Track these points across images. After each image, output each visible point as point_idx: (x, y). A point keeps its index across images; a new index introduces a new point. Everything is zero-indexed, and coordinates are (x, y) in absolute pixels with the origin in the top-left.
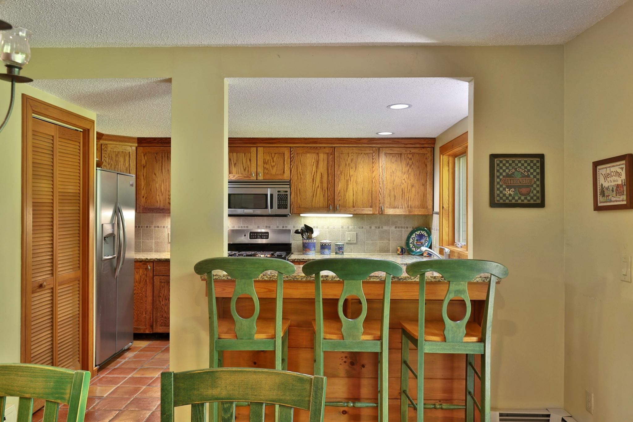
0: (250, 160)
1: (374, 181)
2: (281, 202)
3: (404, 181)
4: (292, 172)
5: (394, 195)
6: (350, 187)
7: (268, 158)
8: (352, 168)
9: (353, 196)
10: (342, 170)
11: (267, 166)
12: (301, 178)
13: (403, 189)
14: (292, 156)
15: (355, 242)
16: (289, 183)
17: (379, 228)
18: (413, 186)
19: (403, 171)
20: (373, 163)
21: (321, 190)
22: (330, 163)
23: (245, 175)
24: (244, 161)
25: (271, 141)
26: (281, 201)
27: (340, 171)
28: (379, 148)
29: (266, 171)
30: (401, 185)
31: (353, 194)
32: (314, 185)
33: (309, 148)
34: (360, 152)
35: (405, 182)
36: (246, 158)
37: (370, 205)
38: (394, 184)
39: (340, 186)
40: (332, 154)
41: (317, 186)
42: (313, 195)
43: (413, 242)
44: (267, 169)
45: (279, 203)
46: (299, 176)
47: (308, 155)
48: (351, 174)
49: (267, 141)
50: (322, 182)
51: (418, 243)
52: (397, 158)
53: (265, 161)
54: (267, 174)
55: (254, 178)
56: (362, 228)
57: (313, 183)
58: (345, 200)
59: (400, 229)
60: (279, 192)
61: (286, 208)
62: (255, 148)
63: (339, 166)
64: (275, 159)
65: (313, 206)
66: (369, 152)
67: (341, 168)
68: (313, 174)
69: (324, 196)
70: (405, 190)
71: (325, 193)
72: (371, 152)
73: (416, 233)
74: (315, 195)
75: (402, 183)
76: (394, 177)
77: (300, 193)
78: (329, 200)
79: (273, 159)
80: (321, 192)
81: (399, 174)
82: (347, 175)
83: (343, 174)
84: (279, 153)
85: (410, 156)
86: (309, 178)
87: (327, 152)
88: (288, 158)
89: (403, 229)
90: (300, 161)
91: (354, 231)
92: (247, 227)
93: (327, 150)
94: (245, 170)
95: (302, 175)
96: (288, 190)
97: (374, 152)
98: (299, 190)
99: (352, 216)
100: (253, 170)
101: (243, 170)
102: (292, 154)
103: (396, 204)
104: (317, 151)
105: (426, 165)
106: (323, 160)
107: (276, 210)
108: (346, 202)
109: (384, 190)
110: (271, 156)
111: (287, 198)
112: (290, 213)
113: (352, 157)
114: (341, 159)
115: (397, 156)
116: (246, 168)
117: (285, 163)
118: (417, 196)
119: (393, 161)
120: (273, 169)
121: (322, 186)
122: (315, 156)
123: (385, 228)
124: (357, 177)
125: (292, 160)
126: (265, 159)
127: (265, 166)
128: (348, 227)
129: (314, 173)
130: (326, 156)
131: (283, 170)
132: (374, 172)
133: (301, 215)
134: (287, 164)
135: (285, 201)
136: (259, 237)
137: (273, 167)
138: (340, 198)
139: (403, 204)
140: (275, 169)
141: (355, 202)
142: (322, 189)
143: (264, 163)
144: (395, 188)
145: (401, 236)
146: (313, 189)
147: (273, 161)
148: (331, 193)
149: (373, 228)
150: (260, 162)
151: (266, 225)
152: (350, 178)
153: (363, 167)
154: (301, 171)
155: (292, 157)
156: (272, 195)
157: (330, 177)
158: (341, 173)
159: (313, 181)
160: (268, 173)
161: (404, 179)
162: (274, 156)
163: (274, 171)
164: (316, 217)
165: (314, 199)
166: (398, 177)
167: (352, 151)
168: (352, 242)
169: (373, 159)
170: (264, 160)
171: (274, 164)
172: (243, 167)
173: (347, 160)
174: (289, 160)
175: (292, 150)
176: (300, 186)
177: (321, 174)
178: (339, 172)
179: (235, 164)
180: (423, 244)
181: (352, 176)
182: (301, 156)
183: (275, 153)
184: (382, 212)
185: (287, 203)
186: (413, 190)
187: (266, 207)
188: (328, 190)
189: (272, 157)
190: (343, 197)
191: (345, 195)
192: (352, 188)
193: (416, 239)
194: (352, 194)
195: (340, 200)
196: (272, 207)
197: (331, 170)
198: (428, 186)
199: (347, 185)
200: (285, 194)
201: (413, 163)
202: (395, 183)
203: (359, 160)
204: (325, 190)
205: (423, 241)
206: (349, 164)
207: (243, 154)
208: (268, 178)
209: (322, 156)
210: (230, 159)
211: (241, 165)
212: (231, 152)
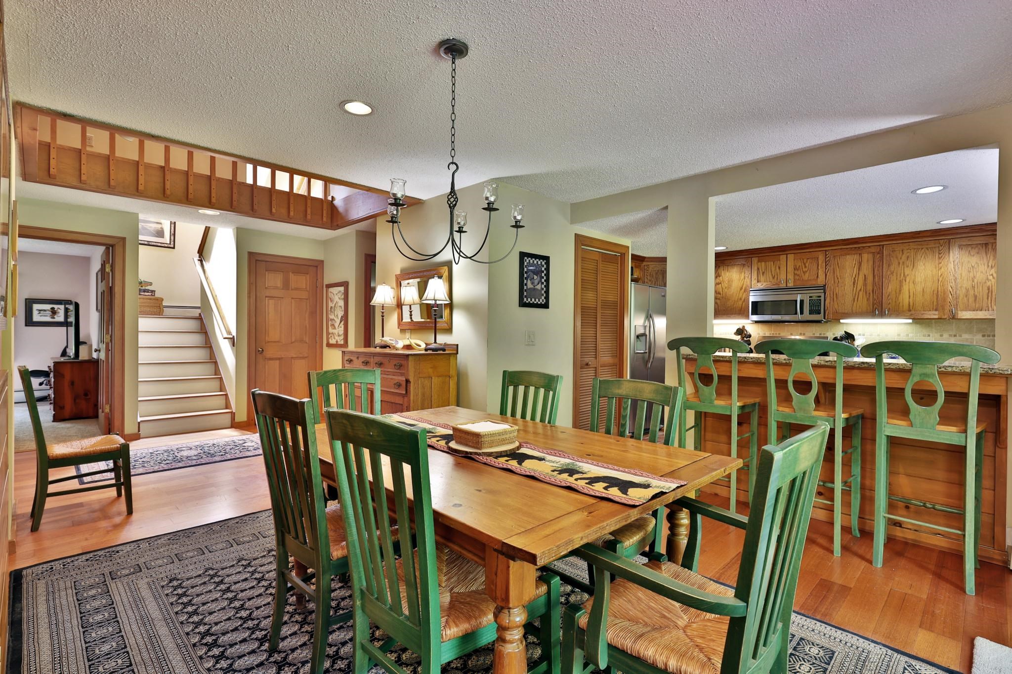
0: (779, 268)
1: (940, 279)
2: (814, 308)
3: (991, 278)
4: (828, 276)
5: (974, 294)
6: (905, 288)
7: (799, 264)
8: (908, 267)
9: (909, 298)
11: (798, 272)
12: (838, 281)
13: (989, 286)
16: (824, 288)
19: (990, 265)
20: (939, 258)
21: (864, 293)
22: (877, 264)
23: (774, 282)
24: (773, 269)
25: (803, 247)
26: (814, 306)
27: (890, 271)
28: (949, 240)
29: (797, 277)
30: (985, 282)
31: (910, 296)
32: (855, 289)
33: (849, 249)
34: (919, 247)
35: (993, 278)
36: (775, 266)
37: (935, 308)
38: (973, 281)
39: (890, 287)
40: (878, 253)
41: (859, 289)
42: (854, 299)
44: (798, 275)
45: (811, 308)
46: (836, 279)
47: (848, 257)
48: (906, 274)
49: (798, 248)
50: (865, 285)
52: (979, 249)
54: (798, 280)
55: (783, 285)
56: (929, 336)
57: (854, 287)
58: (898, 303)
59: (991, 338)
60: (810, 297)
61: (819, 313)
62: (785, 256)
63: (889, 266)
64: (807, 265)
65: (854, 312)
66: (934, 246)
67: (892, 268)
68: (854, 276)
69: (868, 299)
70: (993, 287)
71: (869, 296)
72: (938, 245)
74: (856, 299)
75: (988, 279)
76: (974, 273)
77: (837, 298)
78: (875, 304)
79: (805, 264)
80: (864, 296)
81: (983, 268)
82: (901, 275)
83: (894, 274)
84: (813, 258)
86: (848, 282)
88: (823, 262)
90: (838, 263)
92: (779, 334)
93: (873, 250)
94: (774, 278)
95: (839, 278)
96: (823, 295)
97: (941, 246)
98: (836, 294)
99: (910, 321)
100: (783, 277)
101: (771, 277)
102: (828, 257)
103: (977, 306)
104: (860, 252)
106: (868, 261)
107: (807, 316)
108: (899, 306)
109: (956, 289)
110: (802, 261)
111: (820, 303)
112: (825, 319)
113: (908, 254)
114: (893, 257)
115: (979, 246)
116: (775, 275)
117: (819, 268)
119: (972, 254)
120: (805, 274)
121: (866, 289)
122: (856, 257)
124: (915, 276)
125: (827, 263)
127: (796, 272)
128: (907, 335)
129: (856, 275)
130: (871, 256)
131: (817, 275)
132: (941, 268)
133: (842, 321)
134: (821, 268)
135: (818, 306)
137: (804, 272)
138: (890, 301)
139: (990, 305)
140: (807, 274)
141: (911, 304)
142: (866, 293)
143: (795, 270)
144: (976, 287)
146: (854, 292)
147: (805, 267)
148: (877, 296)
149: (946, 335)
150: (791, 269)
151: (800, 332)
152: (905, 278)
153: (924, 264)
154: (838, 274)
155: (828, 260)
156: (802, 302)
157: (877, 278)
158: (892, 273)
159: (854, 284)
161: (992, 275)
162: (807, 262)
163: (806, 277)
164: (863, 324)
165: (855, 304)
166: (982, 272)
167: (907, 247)
169: (939, 254)
170: (795, 266)
171: (806, 269)
172: (772, 275)
173: (901, 258)
174: (824, 264)
175: (827, 253)
176: (837, 291)
177: (865, 276)
178: (889, 273)
179: (763, 273)
181: (908, 275)
182: (838, 258)
183: (808, 259)
184: (954, 317)
185: (821, 308)
187: (796, 313)
188: (873, 292)
189: (804, 262)
190: (894, 300)
191: (897, 298)
192: (907, 289)
194: (908, 296)
195: (889, 303)
196: (802, 313)
197: (878, 270)
199: (901, 286)
200: (818, 299)
202: (976, 281)
203: (919, 257)
204: (870, 293)
206: (903, 263)
207: (772, 263)
208: (799, 284)
209: (865, 256)
210: (758, 269)
211: (770, 273)
212: (759, 261)
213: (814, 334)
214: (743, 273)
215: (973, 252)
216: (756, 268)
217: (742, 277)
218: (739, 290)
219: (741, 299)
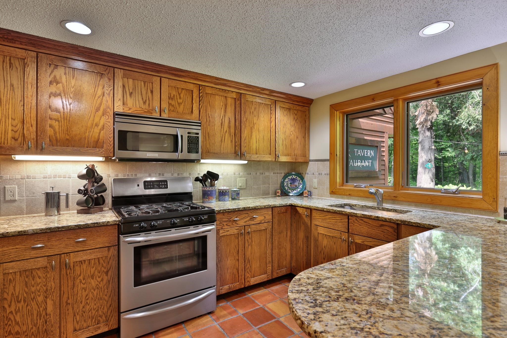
0: (152, 92)
2: (192, 146)
3: (292, 133)
4: (201, 113)
5: (285, 144)
7: (174, 93)
8: (255, 116)
9: (256, 143)
10: (247, 117)
11: (173, 103)
12: (210, 120)
13: (291, 139)
14: (201, 95)
15: (245, 187)
17: (262, 174)
18: (297, 138)
19: (291, 124)
20: (271, 114)
22: (238, 109)
23: (145, 109)
24: (144, 92)
25: (177, 73)
26: (192, 144)
27: (246, 118)
28: (276, 101)
29: (171, 108)
30: (290, 136)
32: (222, 130)
33: (218, 89)
34: (262, 102)
36: (146, 88)
37: (269, 153)
38: (285, 135)
39: (245, 133)
40: (238, 100)
41: (225, 131)
42: (222, 140)
43: (287, 185)
44: (173, 106)
45: (190, 146)
46: (208, 118)
47: (217, 97)
48: (254, 122)
50: (229, 127)
51: (292, 186)
52: (287, 112)
53: (170, 95)
55: (156, 113)
57: (222, 128)
58: (250, 147)
60: (189, 133)
61: (197, 152)
62: (159, 78)
63: (245, 113)
64: (182, 96)
65: (222, 152)
66: (268, 103)
67: (246, 115)
68: (221, 118)
69: (232, 141)
70: (293, 140)
71: (232, 138)
72: (270, 103)
73: (289, 177)
74: (223, 140)
75: (290, 134)
76: (285, 128)
77: (208, 137)
78: (237, 146)
79: (179, 94)
80: (229, 138)
81: (288, 126)
82: (251, 123)
83: (248, 121)
84: (187, 90)
85: (296, 112)
86: (217, 122)
87: (235, 97)
88: (197, 97)
89: (278, 175)
90: (209, 101)
91: (244, 177)
93: (234, 95)
94: (145, 103)
95: (210, 117)
96: (199, 132)
97: (272, 104)
98: (208, 133)
99: (246, 162)
100: (156, 104)
101: (141, 102)
102: (201, 93)
103: (287, 152)
104: (225, 95)
105: (305, 121)
106: (231, 105)
107: (186, 155)
108: (250, 149)
109: (279, 139)
110: (177, 91)
111: (198, 141)
113: (255, 106)
114: (247, 106)
115: (287, 110)
116: (146, 100)
117: (194, 102)
118: (300, 146)
119: (285, 115)
120: (179, 107)
121: (230, 131)
122: (223, 99)
123: (267, 174)
124: (259, 125)
125: (200, 99)
126: (170, 94)
127: (170, 101)
128: (239, 174)
129: (223, 117)
131: (191, 110)
132: (272, 122)
133: (201, 161)
134: (196, 103)
135: (196, 144)
136: (156, 186)
137: (179, 104)
138: (246, 144)
140: (182, 106)
141: (258, 149)
142: (230, 135)
143: (169, 98)
144: (286, 139)
145: (277, 180)
146: (222, 133)
147: (180, 98)
148: (238, 139)
149: (258, 174)
150: (165, 96)
152: (254, 125)
153: (264, 117)
154: (210, 113)
155: (201, 96)
156: (182, 137)
157: (237, 122)
158: (246, 120)
159: (222, 126)
160: (173, 110)
161: (292, 131)
162: (181, 92)
163: (180, 110)
165: (222, 145)
166: (288, 129)
167: (255, 100)
168: (242, 187)
169: (271, 110)
171: (181, 101)
172: (143, 98)
173: (251, 108)
174: (198, 99)
175: (201, 88)
176: (209, 129)
177: (229, 118)
179: (131, 94)
180: (297, 186)
181: (255, 124)
182: (209, 96)
183: (183, 89)
184: (278, 160)
185: (198, 146)
186: (298, 142)
187: (177, 151)
188: (235, 135)
189: (178, 92)
190: (248, 144)
191: (249, 142)
192: (255, 135)
193: (289, 183)
194: (256, 141)
195: (245, 147)
196: (182, 151)
197: (238, 115)
198: (306, 139)
199: (252, 132)
200: (196, 137)
201: (297, 119)
203: (261, 109)
204: (232, 136)
205: (296, 184)
206: (253, 112)
207: (143, 83)
208: (174, 116)
209: (230, 101)
210: (124, 86)
211: (140, 96)
212: (125, 76)
213: (172, 175)
214: (100, 87)
215: (285, 113)
216: (121, 84)
217: (100, 92)
218: (94, 111)
219: (97, 125)
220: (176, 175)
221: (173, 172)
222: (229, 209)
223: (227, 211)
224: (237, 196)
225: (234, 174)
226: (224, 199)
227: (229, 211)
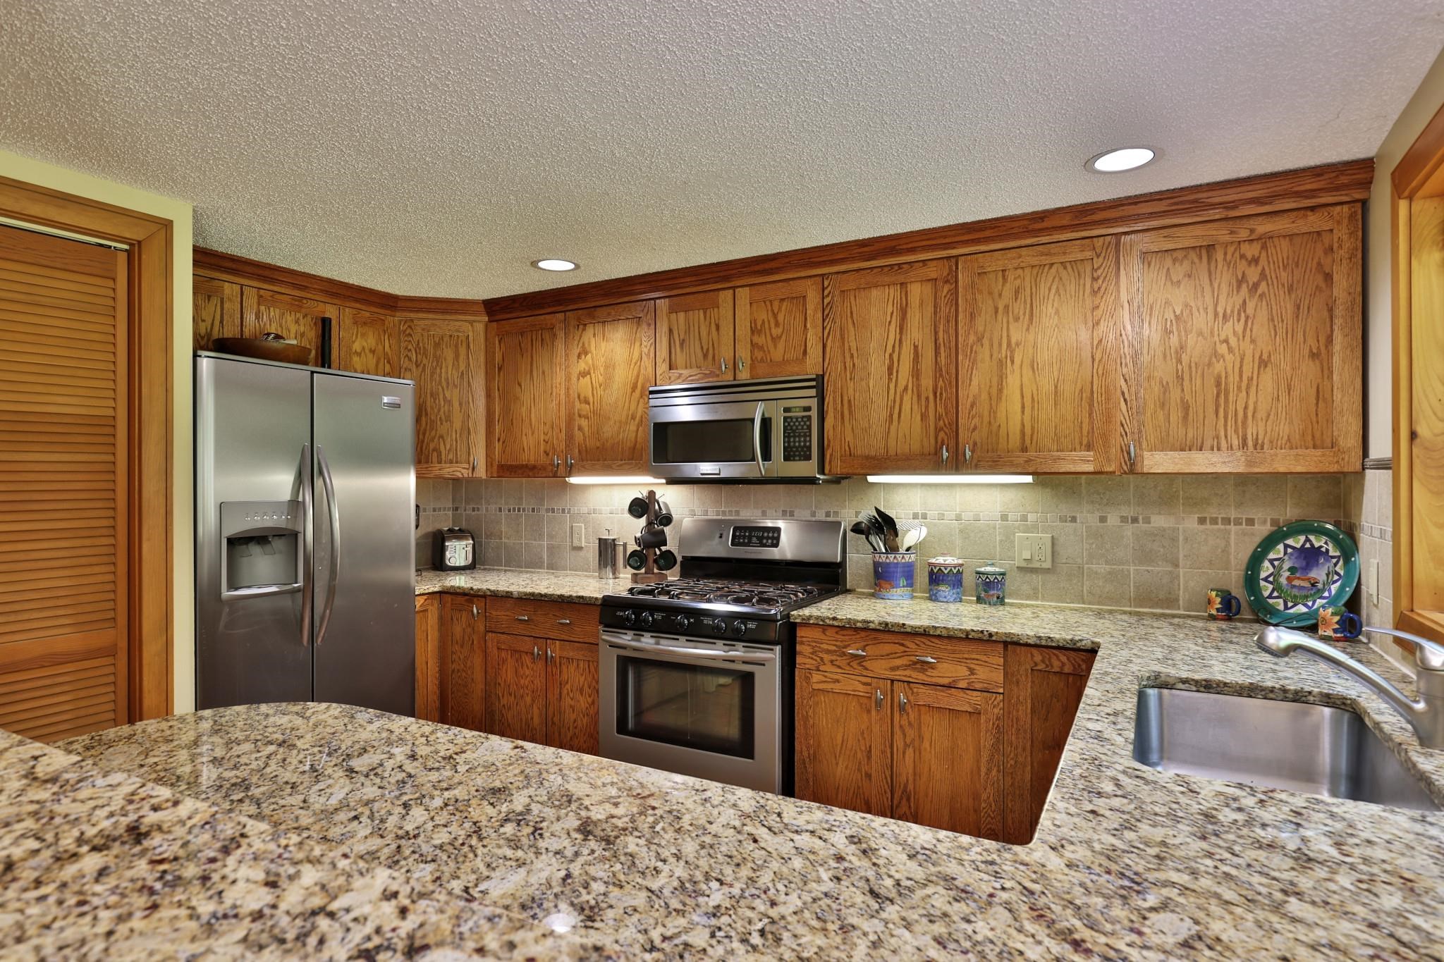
0: (718, 327)
1: (1097, 358)
2: (794, 442)
3: (1223, 349)
4: (828, 349)
5: (1182, 399)
6: (1013, 381)
7: (763, 315)
8: (1017, 319)
9: (1023, 412)
10: (981, 329)
11: (760, 340)
12: (854, 365)
13: (1219, 377)
14: (826, 301)
15: (1048, 565)
16: (819, 384)
17: (1135, 520)
18: (1263, 363)
19: (1220, 310)
20: (1095, 293)
21: (915, 398)
22: (944, 310)
23: (706, 369)
24: (704, 332)
25: (767, 266)
26: (794, 437)
27: (976, 333)
28: (1118, 237)
29: (759, 354)
30: (1210, 364)
31: (1023, 407)
32: (892, 386)
33: (875, 271)
34: (1046, 260)
35: (1230, 350)
36: (707, 323)
37: (1085, 442)
38: (1179, 361)
39: (975, 382)
40: (947, 282)
41: (901, 386)
42: (891, 416)
43: (1276, 574)
44: (761, 348)
45: (789, 442)
46: (848, 359)
47: (874, 293)
48: (1013, 341)
49: (757, 268)
50: (916, 373)
51: (1296, 583)
52: (1193, 263)
53: (756, 324)
54: (762, 360)
55: (728, 378)
56: (1074, 519)
57: (890, 379)
58: (994, 428)
59: (1220, 526)
60: (787, 410)
61: (808, 458)
62: (731, 291)
63: (972, 316)
64: (780, 318)
65: (892, 452)
66: (1080, 256)
67: (980, 324)
68: (890, 348)
69: (924, 417)
70: (1231, 379)
71: (927, 407)
72: (1088, 254)
73: (1290, 542)
74: (895, 416)
75: (1215, 354)
76: (1179, 335)
77: (850, 412)
78: (941, 429)
79: (775, 316)
80: (915, 407)
81: (1202, 321)
82: (1000, 345)
83: (986, 342)
84: (793, 298)
85: (1251, 250)
86: (877, 366)
87: (934, 275)
88: (815, 310)
89: (1233, 528)
90: (852, 313)
91: (1044, 531)
93: (932, 271)
94: (705, 356)
95: (855, 355)
96: (814, 403)
97: (1098, 256)
98: (849, 401)
99: (1028, 479)
100: (726, 353)
101: (700, 355)
102: (828, 296)
103: (1190, 435)
104: (901, 278)
105: (1328, 277)
106: (921, 304)
107: (779, 466)
108: (997, 435)
109: (1139, 385)
110: (769, 308)
111: (809, 427)
112: (822, 472)
113: (1018, 282)
114: (980, 292)
115: (1193, 255)
116: (708, 349)
117: (808, 325)
118: (1284, 398)
119: (1175, 280)
120: (775, 347)
121: (919, 386)
122: (894, 292)
123: (1160, 521)
124: (1035, 346)
125: (826, 313)
126: (755, 321)
127: (756, 339)
128: (1024, 518)
129: (894, 346)
130: (928, 290)
131: (803, 348)
132: (1098, 323)
133: (871, 479)
134: (815, 327)
135: (805, 436)
136: (754, 540)
137: (775, 340)
138: (976, 420)
139: (1222, 433)
140: (781, 345)
141: (1028, 430)
142: (919, 396)
143: (753, 332)
144: (1186, 377)
145: (1225, 551)
146: (891, 397)
147: (777, 325)
148: (946, 408)
149: (1113, 520)
150: (743, 330)
152: (1012, 352)
153: (1057, 312)
154: (853, 345)
155: (828, 304)
156: (766, 423)
157: (943, 355)
158: (980, 340)
159: (890, 374)
160: (762, 358)
161: (1226, 341)
162: (779, 309)
163: (777, 354)
164: (923, 485)
165: (893, 428)
166: (1200, 334)
167: (1016, 263)
168: (1037, 565)
169: (1095, 279)
170: (753, 322)
171: (780, 330)
172: (702, 348)
173: (1000, 295)
174: (820, 315)
175: (826, 283)
176: (851, 391)
177: (916, 347)
178: (972, 338)
179: (682, 343)
180: (1320, 586)
181: (1018, 344)
182: (852, 298)
183: (782, 300)
184: (1132, 468)
185: (810, 441)
186: (1267, 380)
187: (752, 458)
188: (935, 394)
189: (773, 311)
190: (986, 419)
191: (993, 412)
192: (1018, 383)
193: (1286, 566)
194: (1020, 406)
195: (974, 429)
196: (767, 456)
197: (946, 331)
198: (1336, 360)
199: (1002, 377)
200: (803, 417)
201: (1263, 275)
202: (1185, 358)
203: (1043, 289)
204: (927, 399)
205: (1319, 574)
206: (1007, 307)
207: (701, 312)
208: (764, 374)
209: (917, 291)
210: (671, 331)
211: (697, 342)
212: (672, 310)
213: (813, 514)
214: (637, 344)
215: (1179, 271)
216: (665, 329)
217: (636, 353)
218: (629, 390)
219: (633, 418)
220: (821, 516)
221: (816, 507)
222: (834, 619)
223: (827, 621)
224: (986, 591)
225: (1004, 517)
226: (935, 595)
227: (836, 623)
